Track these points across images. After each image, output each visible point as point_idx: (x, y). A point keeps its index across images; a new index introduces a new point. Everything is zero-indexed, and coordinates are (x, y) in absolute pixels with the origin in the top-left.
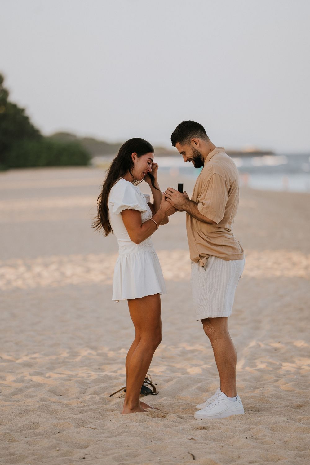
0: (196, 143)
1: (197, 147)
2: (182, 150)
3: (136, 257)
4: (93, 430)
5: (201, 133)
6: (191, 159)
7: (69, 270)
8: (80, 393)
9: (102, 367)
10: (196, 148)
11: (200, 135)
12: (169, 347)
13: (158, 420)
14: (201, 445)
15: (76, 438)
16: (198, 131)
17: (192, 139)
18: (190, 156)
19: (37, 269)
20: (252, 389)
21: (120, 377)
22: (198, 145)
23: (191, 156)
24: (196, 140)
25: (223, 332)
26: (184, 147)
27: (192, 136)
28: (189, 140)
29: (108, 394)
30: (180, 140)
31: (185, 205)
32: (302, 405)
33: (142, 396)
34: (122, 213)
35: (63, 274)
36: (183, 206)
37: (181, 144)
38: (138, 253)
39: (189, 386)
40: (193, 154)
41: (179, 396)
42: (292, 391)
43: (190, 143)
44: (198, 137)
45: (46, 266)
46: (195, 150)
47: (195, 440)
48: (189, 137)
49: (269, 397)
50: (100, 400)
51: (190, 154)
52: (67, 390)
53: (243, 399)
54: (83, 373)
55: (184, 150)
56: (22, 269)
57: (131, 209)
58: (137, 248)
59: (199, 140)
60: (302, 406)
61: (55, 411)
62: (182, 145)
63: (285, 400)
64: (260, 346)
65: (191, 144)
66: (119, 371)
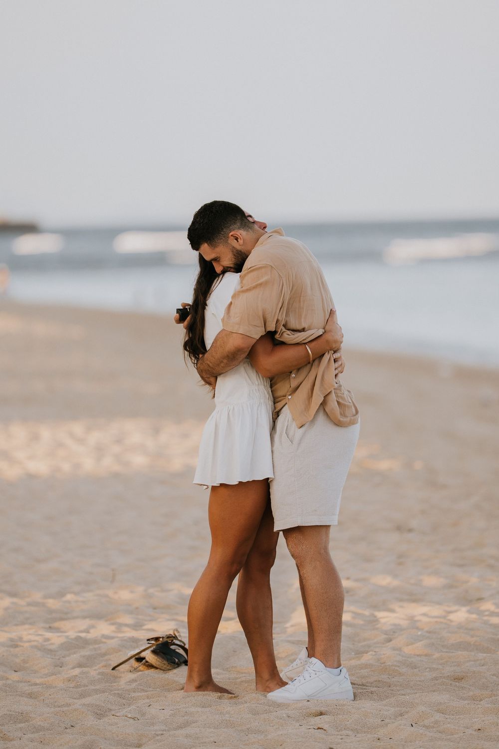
0: (237, 240)
1: (240, 245)
2: (214, 256)
4: (132, 720)
6: (230, 267)
8: (56, 666)
9: (56, 624)
10: (239, 248)
11: (241, 224)
13: (230, 703)
14: (341, 737)
15: (114, 732)
16: (236, 217)
18: (228, 263)
20: (353, 653)
21: (104, 640)
22: (241, 241)
24: (237, 233)
25: (322, 551)
26: (218, 250)
27: (228, 227)
28: (224, 237)
29: (105, 666)
30: (209, 239)
32: (462, 677)
33: (170, 668)
37: (210, 244)
38: (248, 405)
39: (236, 652)
41: (236, 667)
42: (426, 655)
43: (226, 242)
44: (239, 228)
46: (237, 250)
47: (324, 730)
48: (224, 230)
49: (396, 666)
50: (100, 677)
52: (24, 661)
53: (349, 670)
54: (30, 634)
55: (218, 255)
58: (246, 395)
59: (242, 233)
60: (462, 679)
61: (34, 694)
62: (212, 246)
63: (426, 669)
65: (229, 242)
66: (92, 631)
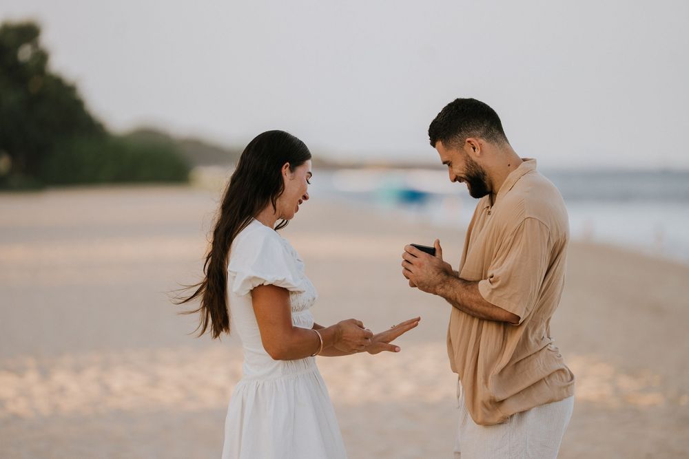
0: (474, 148)
1: (476, 156)
2: (446, 158)
3: (276, 388)
5: (489, 129)
6: (461, 177)
7: (118, 380)
10: (475, 159)
11: (486, 133)
16: (483, 123)
17: (468, 139)
18: (459, 171)
19: (61, 377)
22: (478, 152)
23: (462, 172)
24: (475, 141)
26: (450, 152)
27: (469, 131)
28: (460, 140)
30: (444, 138)
31: (442, 285)
34: (254, 293)
35: (107, 389)
36: (438, 287)
37: (445, 144)
38: (283, 381)
40: (465, 169)
43: (462, 146)
45: (78, 370)
46: (472, 161)
48: (463, 132)
51: (460, 168)
55: (450, 159)
56: (32, 377)
57: (271, 286)
58: (280, 369)
62: (446, 146)
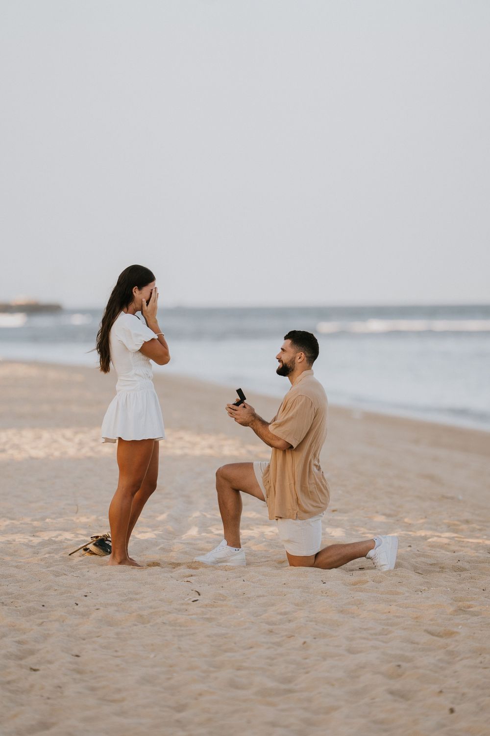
0: (300, 358)
1: (298, 361)
4: (76, 577)
8: (34, 553)
9: (37, 534)
10: (296, 361)
12: (100, 518)
15: (64, 582)
17: (302, 352)
21: (66, 541)
22: (300, 360)
23: (285, 359)
24: (303, 356)
26: (289, 348)
29: (65, 553)
33: (104, 555)
37: (291, 344)
40: (288, 361)
43: (297, 352)
44: (307, 357)
47: (191, 582)
48: (303, 348)
50: (60, 558)
52: (15, 551)
54: (20, 538)
59: (305, 358)
61: (19, 566)
64: (205, 516)
65: (297, 354)
66: (59, 537)
